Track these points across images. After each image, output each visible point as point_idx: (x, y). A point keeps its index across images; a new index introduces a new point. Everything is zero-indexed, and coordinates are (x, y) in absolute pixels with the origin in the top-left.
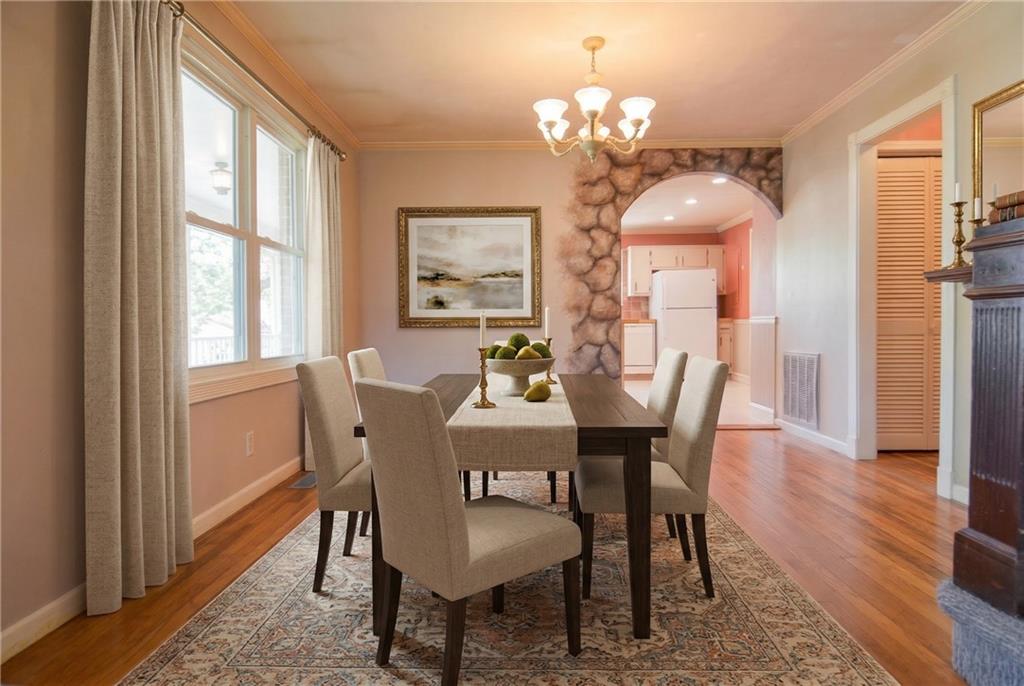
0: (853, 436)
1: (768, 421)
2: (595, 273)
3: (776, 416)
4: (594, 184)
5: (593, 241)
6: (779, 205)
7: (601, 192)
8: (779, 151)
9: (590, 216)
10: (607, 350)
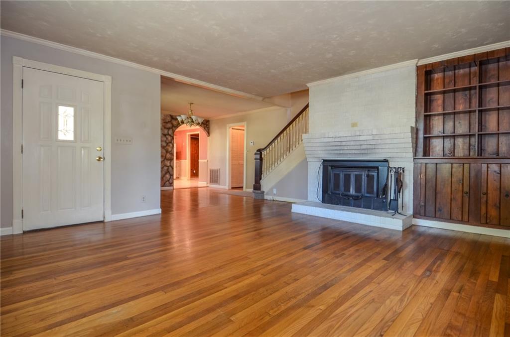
0: (227, 185)
1: (206, 185)
2: (167, 147)
3: (207, 184)
4: (167, 123)
5: (167, 138)
6: (209, 133)
7: (169, 125)
8: (209, 121)
9: (166, 132)
10: (170, 168)
